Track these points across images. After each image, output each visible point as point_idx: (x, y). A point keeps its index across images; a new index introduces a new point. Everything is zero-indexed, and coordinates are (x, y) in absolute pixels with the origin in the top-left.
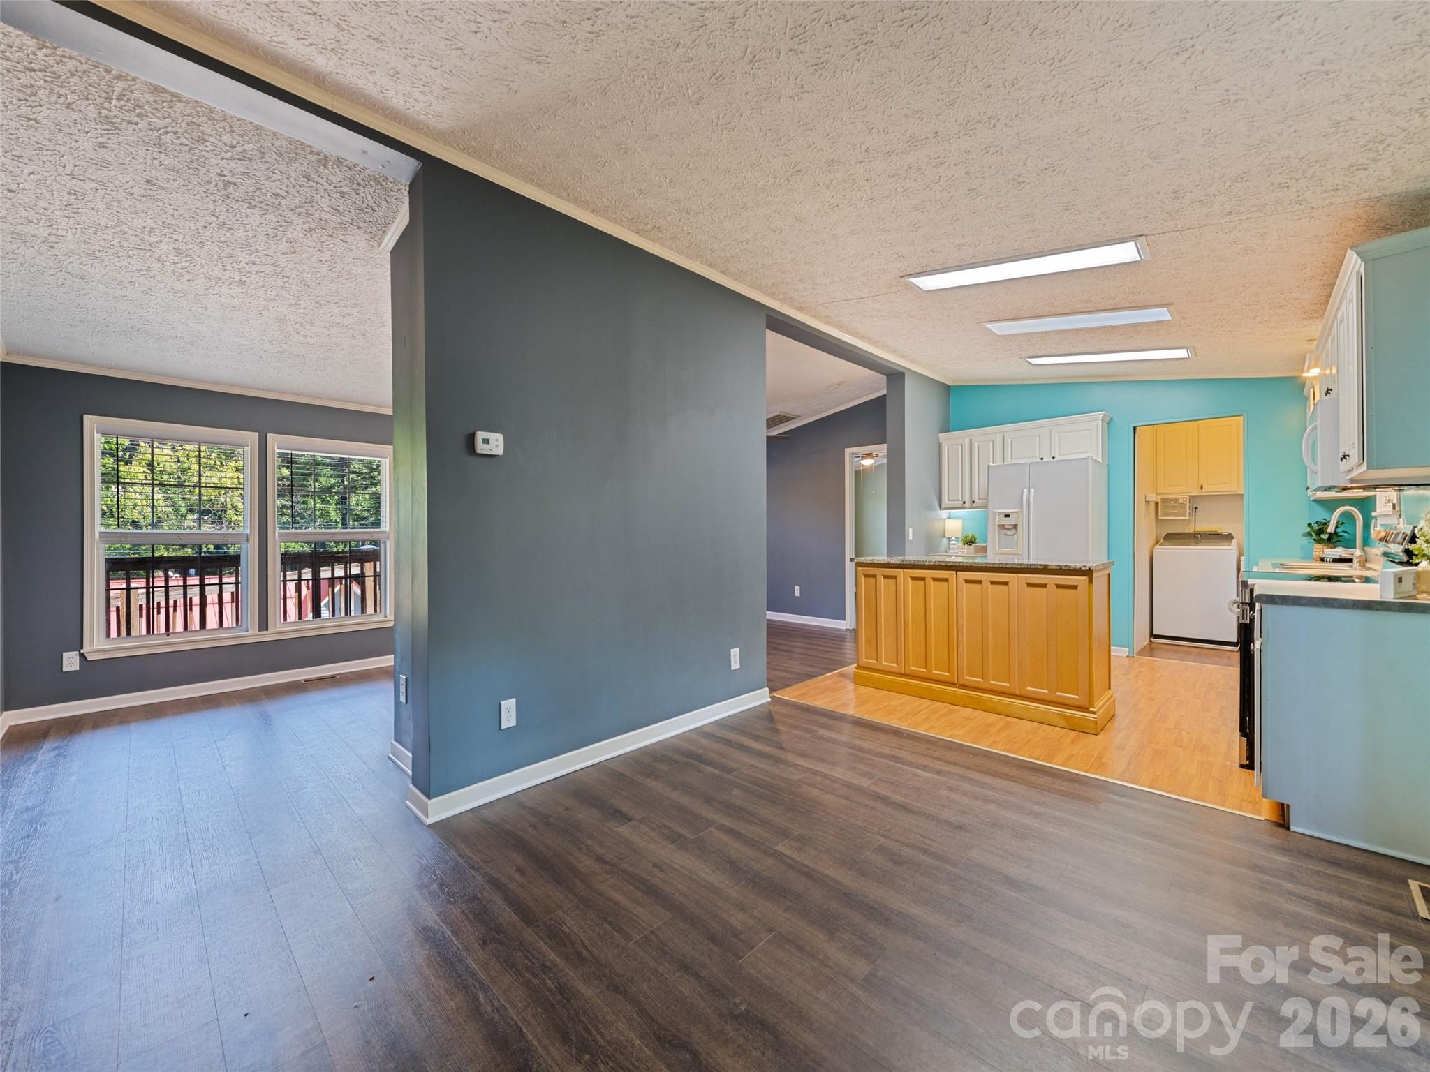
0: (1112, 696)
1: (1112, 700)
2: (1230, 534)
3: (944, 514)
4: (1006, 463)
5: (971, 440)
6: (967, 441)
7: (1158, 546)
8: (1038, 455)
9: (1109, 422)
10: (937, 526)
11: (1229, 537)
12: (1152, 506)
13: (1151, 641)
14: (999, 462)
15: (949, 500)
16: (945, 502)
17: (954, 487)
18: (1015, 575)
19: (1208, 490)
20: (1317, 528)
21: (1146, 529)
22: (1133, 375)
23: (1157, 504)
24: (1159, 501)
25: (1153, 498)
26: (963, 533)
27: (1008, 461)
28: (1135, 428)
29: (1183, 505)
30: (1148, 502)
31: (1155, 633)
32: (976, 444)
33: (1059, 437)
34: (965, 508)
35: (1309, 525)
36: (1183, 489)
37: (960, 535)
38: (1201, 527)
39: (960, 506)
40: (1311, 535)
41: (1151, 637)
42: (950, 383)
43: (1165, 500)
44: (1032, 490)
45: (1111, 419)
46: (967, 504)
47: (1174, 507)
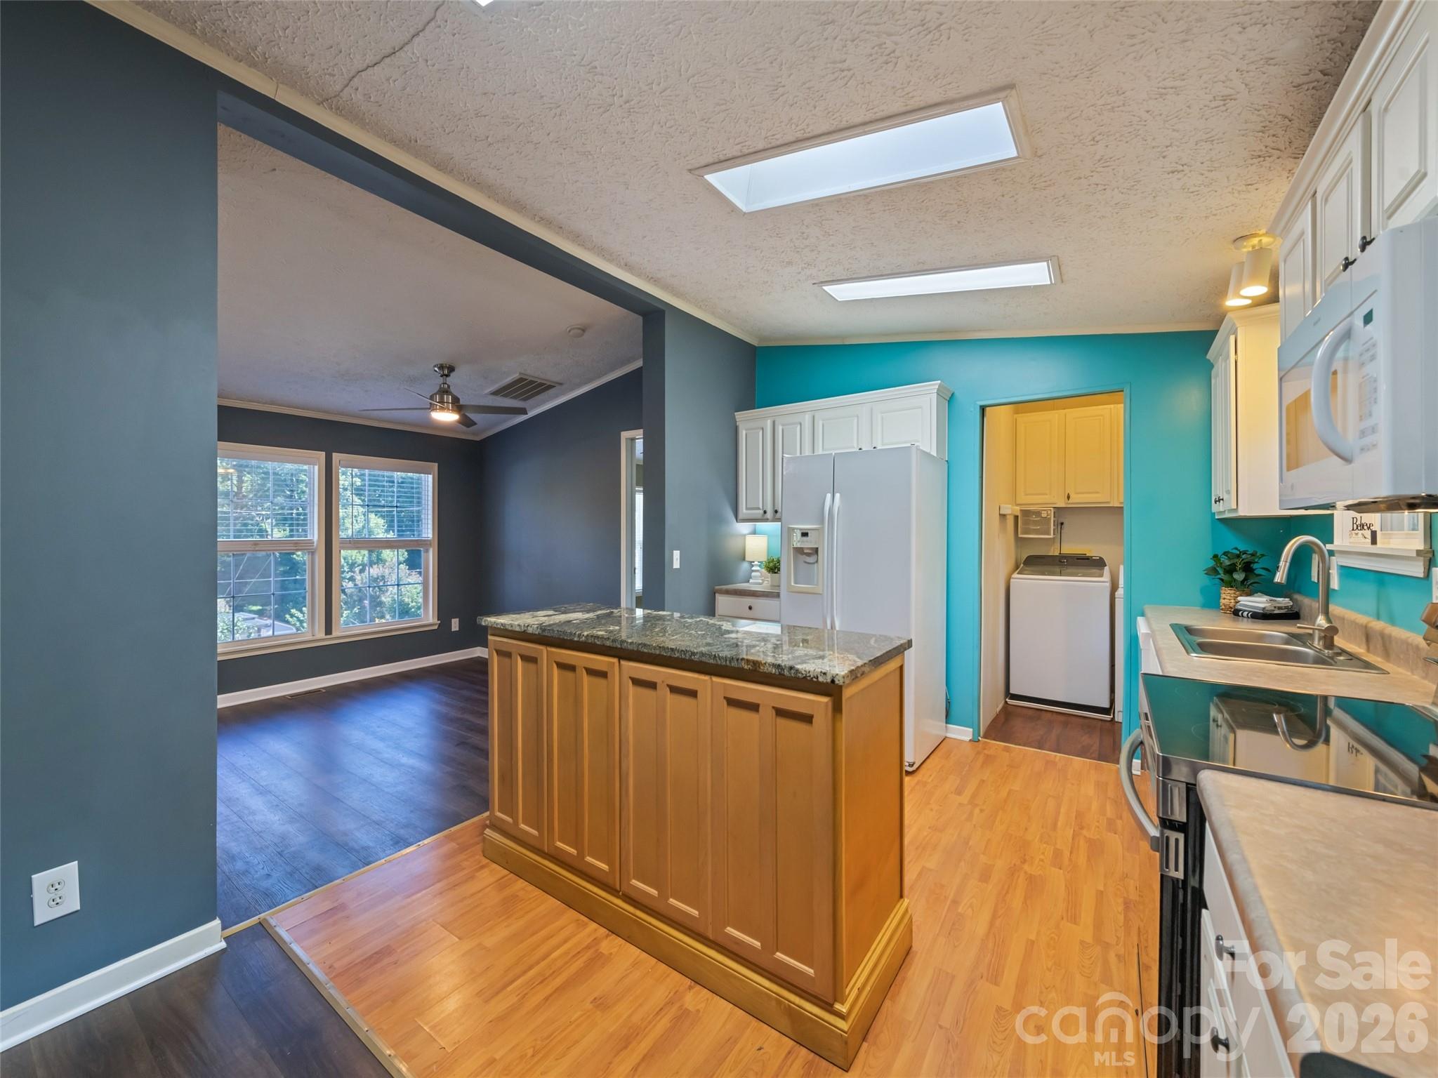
0: (907, 910)
1: (906, 921)
2: (1101, 558)
3: (744, 528)
4: (815, 454)
5: (774, 422)
6: (769, 422)
7: (1015, 575)
8: (855, 445)
9: (949, 400)
10: (733, 545)
11: (1099, 563)
12: (1010, 522)
13: (1006, 702)
14: (807, 452)
15: (747, 509)
16: (743, 511)
17: (753, 490)
18: (706, 678)
19: (1078, 499)
20: (1227, 563)
21: (1001, 551)
22: (980, 330)
23: (1016, 518)
24: (1018, 513)
25: (1009, 509)
26: (768, 555)
27: (819, 451)
28: (983, 409)
29: (1047, 520)
30: (1003, 516)
31: (1012, 692)
32: (780, 428)
33: (882, 418)
34: (766, 520)
35: (1215, 557)
36: (1047, 498)
37: (764, 559)
38: (1069, 549)
39: (760, 517)
40: (1216, 572)
41: (1006, 697)
42: (755, 342)
43: (1026, 513)
44: (837, 496)
45: (953, 395)
46: (770, 514)
47: (1035, 523)
